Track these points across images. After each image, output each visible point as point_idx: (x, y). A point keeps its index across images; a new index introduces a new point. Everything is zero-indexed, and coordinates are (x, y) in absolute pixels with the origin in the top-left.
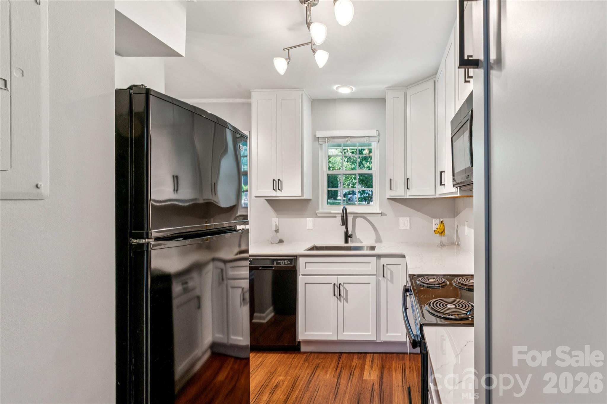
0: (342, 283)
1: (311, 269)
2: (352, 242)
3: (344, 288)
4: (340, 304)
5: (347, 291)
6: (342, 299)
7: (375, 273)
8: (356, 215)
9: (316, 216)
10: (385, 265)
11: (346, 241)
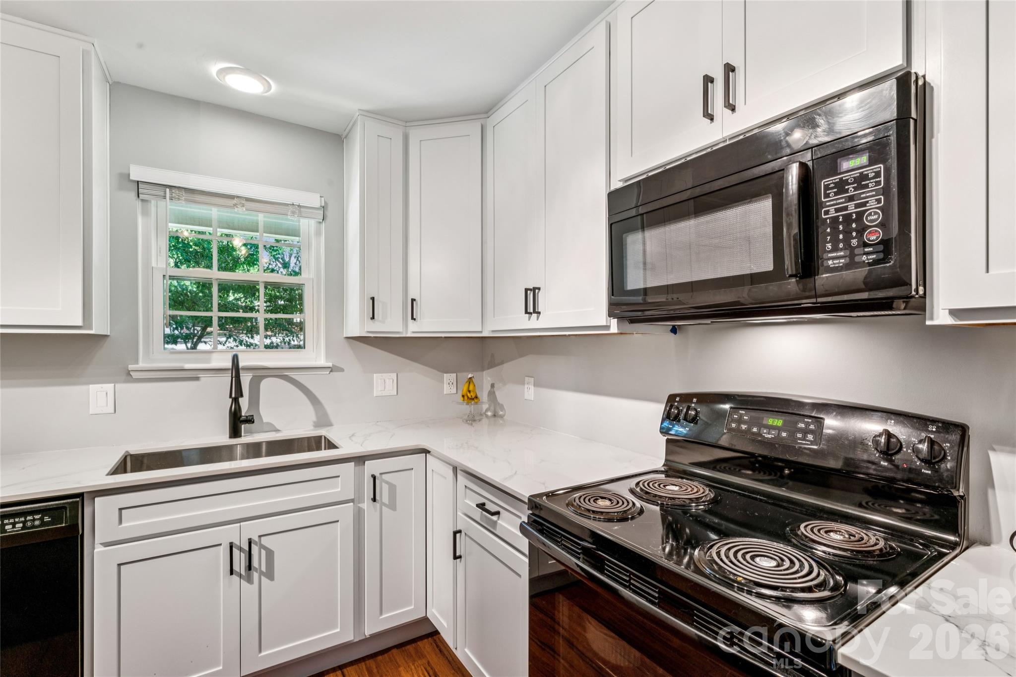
0: (256, 538)
2: (250, 432)
3: (262, 547)
4: (250, 589)
5: (270, 554)
6: (256, 575)
7: (352, 497)
8: (261, 373)
9: (126, 378)
10: (377, 475)
11: (235, 432)
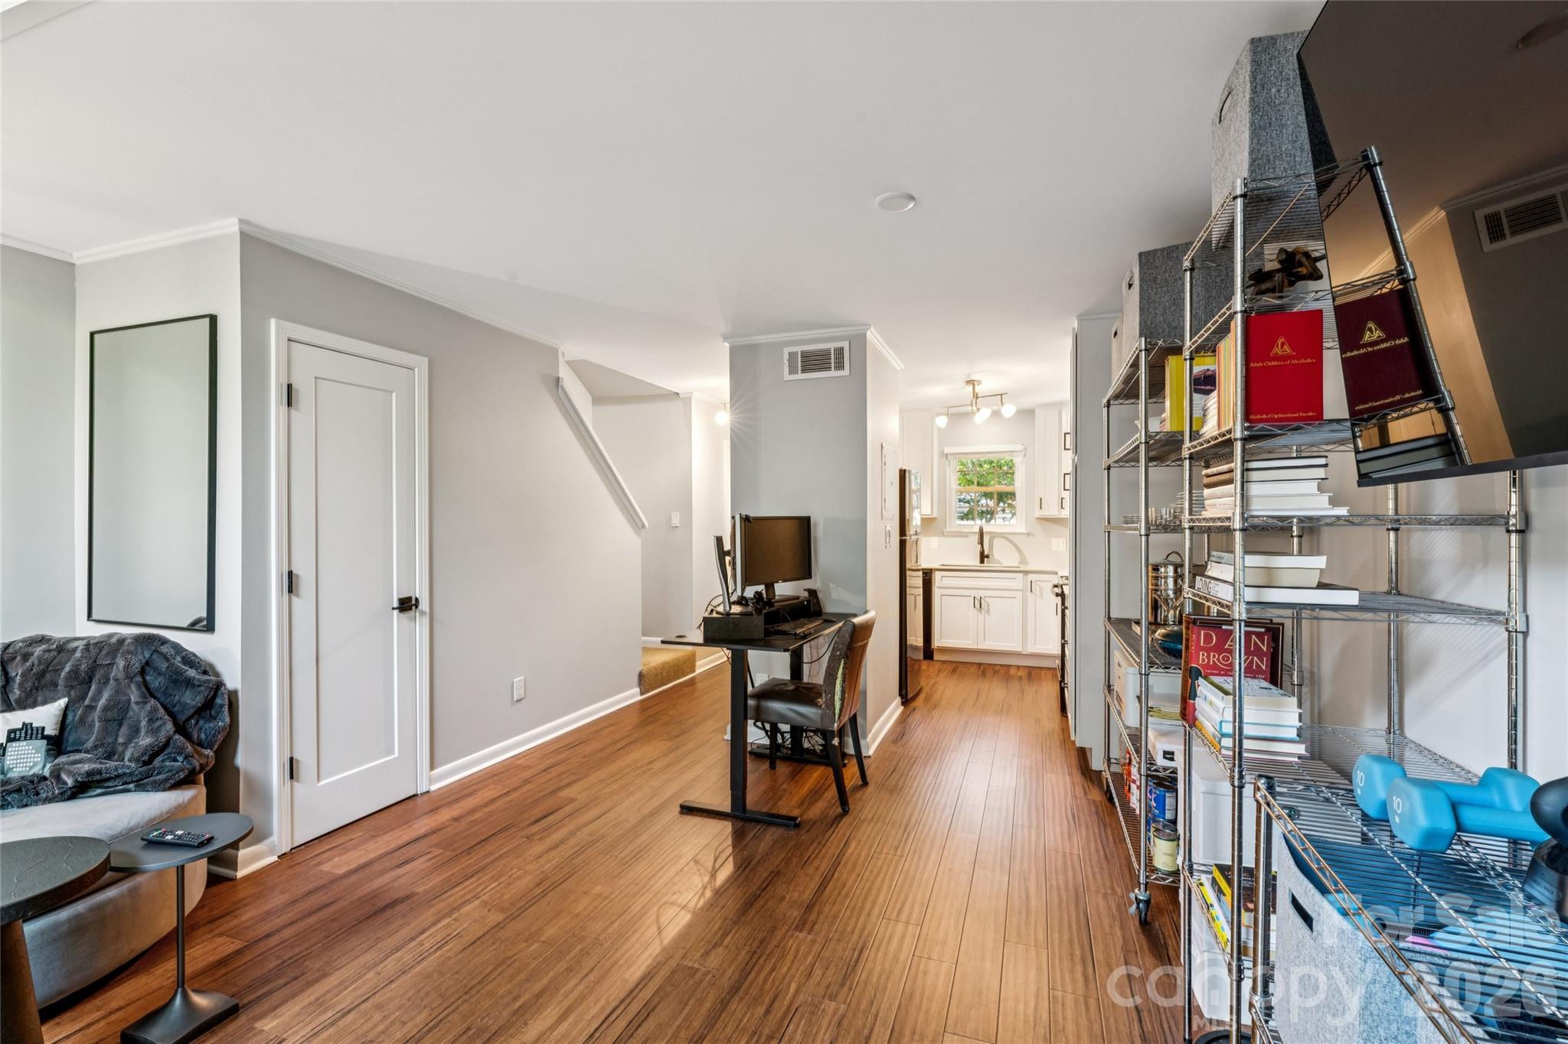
0: (983, 597)
1: (947, 582)
2: (989, 563)
3: (986, 601)
4: (981, 616)
5: (988, 605)
6: (983, 611)
7: (1021, 588)
8: (993, 535)
9: (943, 534)
10: (1034, 581)
11: (982, 562)
